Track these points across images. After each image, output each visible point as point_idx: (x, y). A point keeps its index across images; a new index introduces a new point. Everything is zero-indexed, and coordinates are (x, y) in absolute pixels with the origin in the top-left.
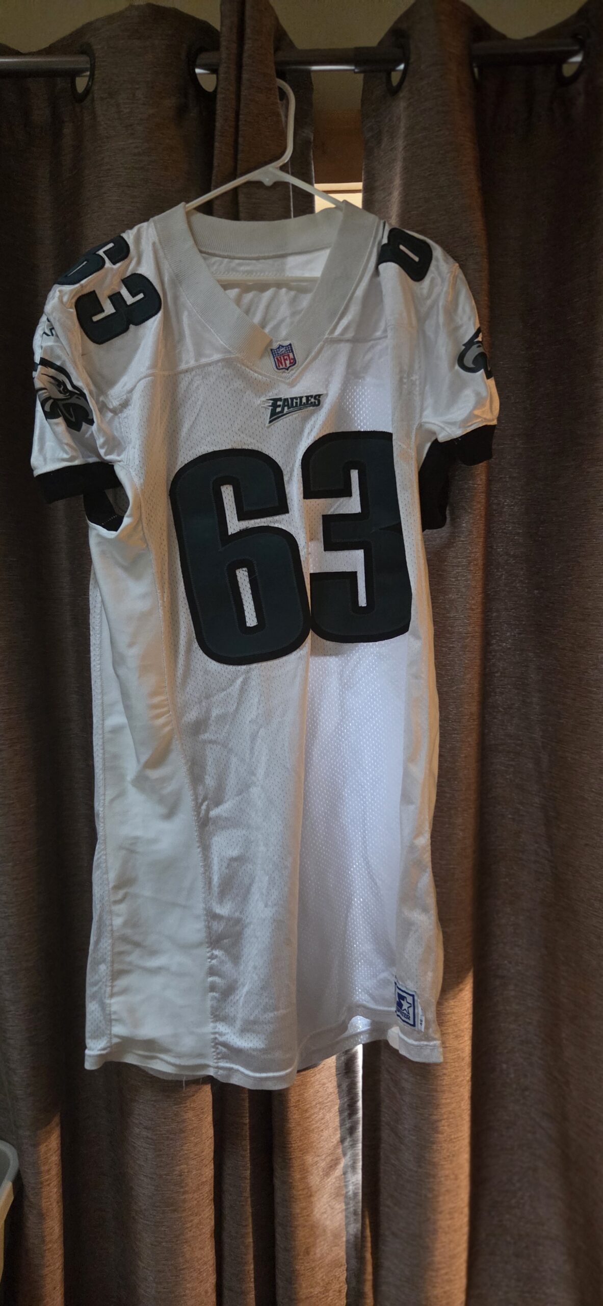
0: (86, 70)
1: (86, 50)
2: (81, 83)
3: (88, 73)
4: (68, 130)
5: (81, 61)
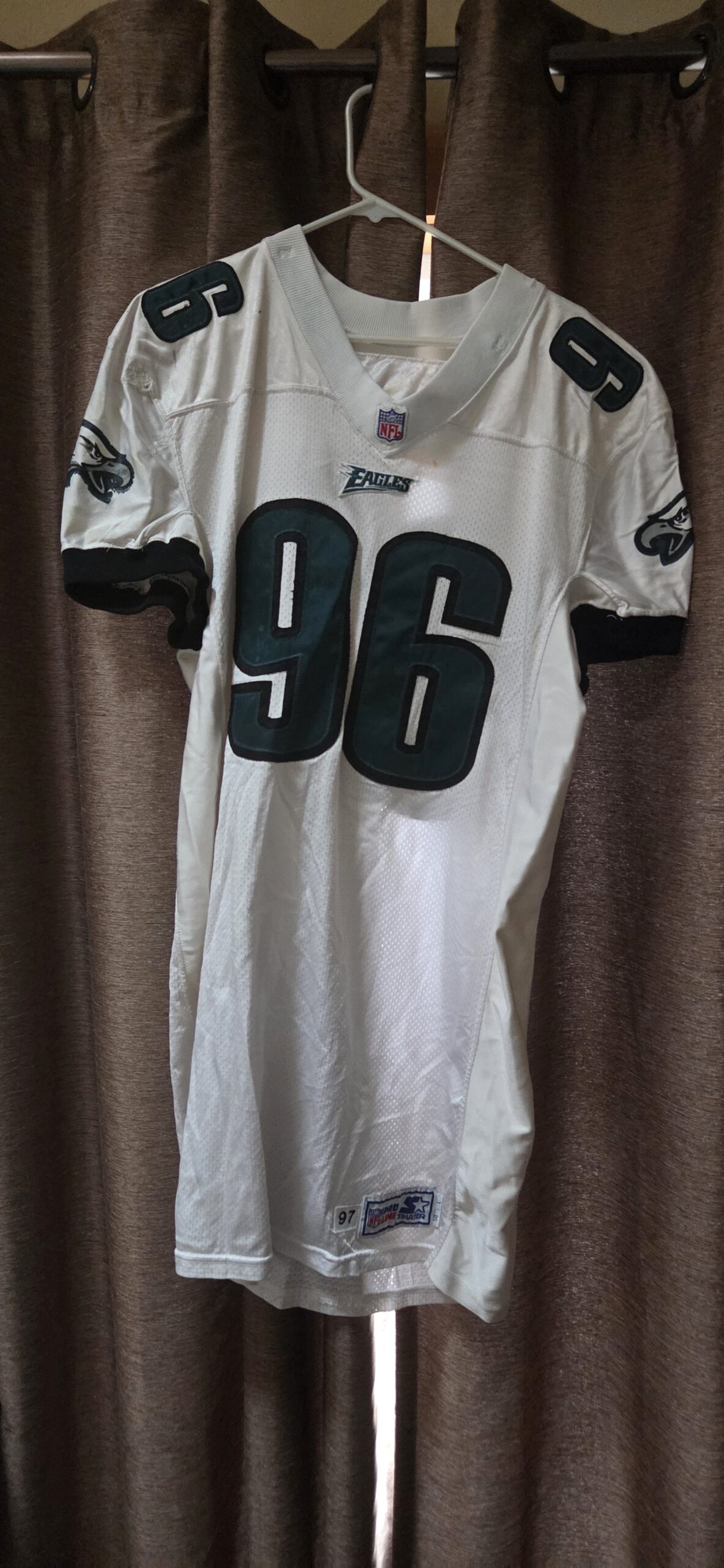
0: (86, 71)
3: (89, 76)
4: (67, 143)
5: (81, 60)
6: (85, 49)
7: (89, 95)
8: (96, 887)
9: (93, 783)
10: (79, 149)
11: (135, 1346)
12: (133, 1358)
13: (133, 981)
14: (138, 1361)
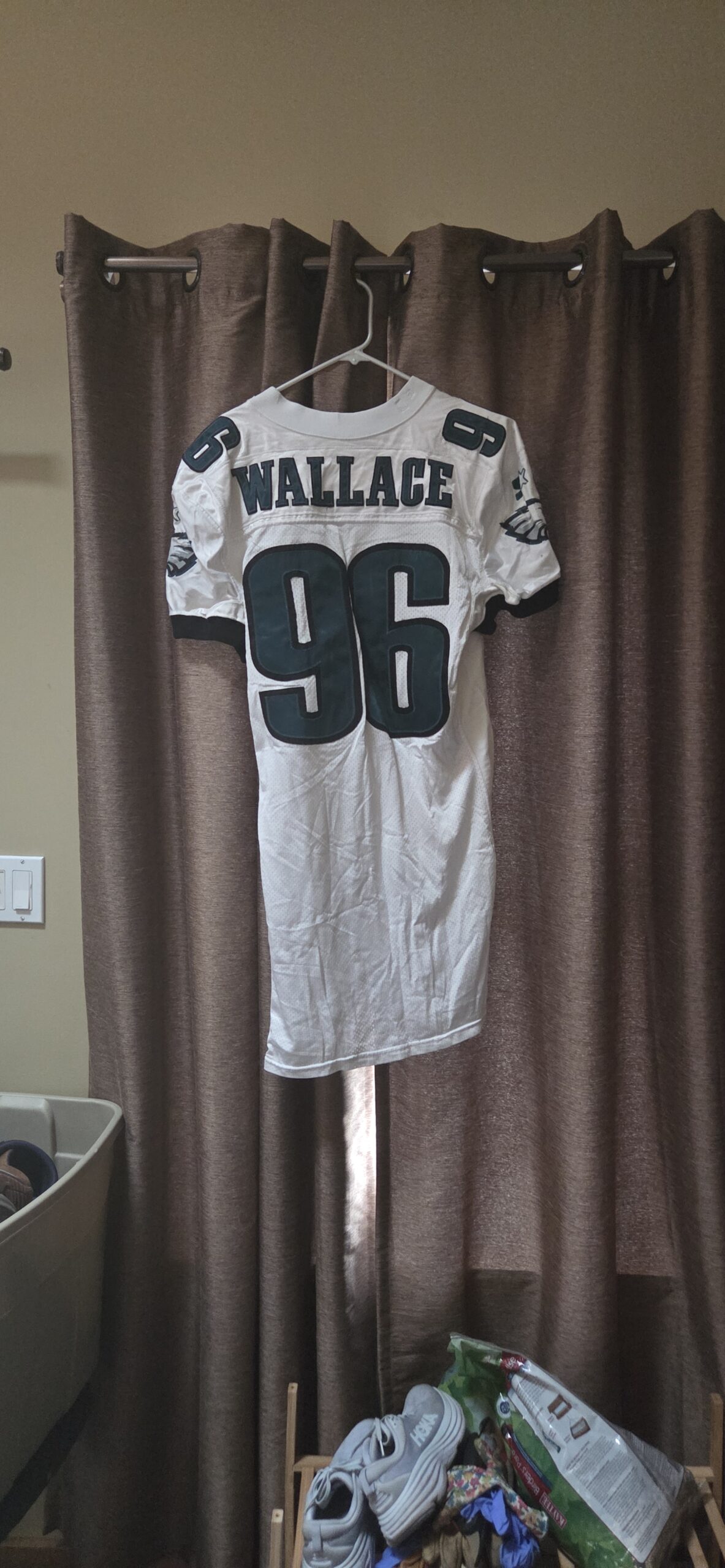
0: (193, 269)
1: (194, 254)
2: (191, 278)
3: (196, 271)
4: (178, 311)
5: (191, 262)
6: (191, 255)
7: (196, 283)
8: (188, 786)
9: (188, 719)
10: (187, 316)
11: (209, 1084)
12: (208, 1092)
13: (211, 846)
14: (211, 1093)
